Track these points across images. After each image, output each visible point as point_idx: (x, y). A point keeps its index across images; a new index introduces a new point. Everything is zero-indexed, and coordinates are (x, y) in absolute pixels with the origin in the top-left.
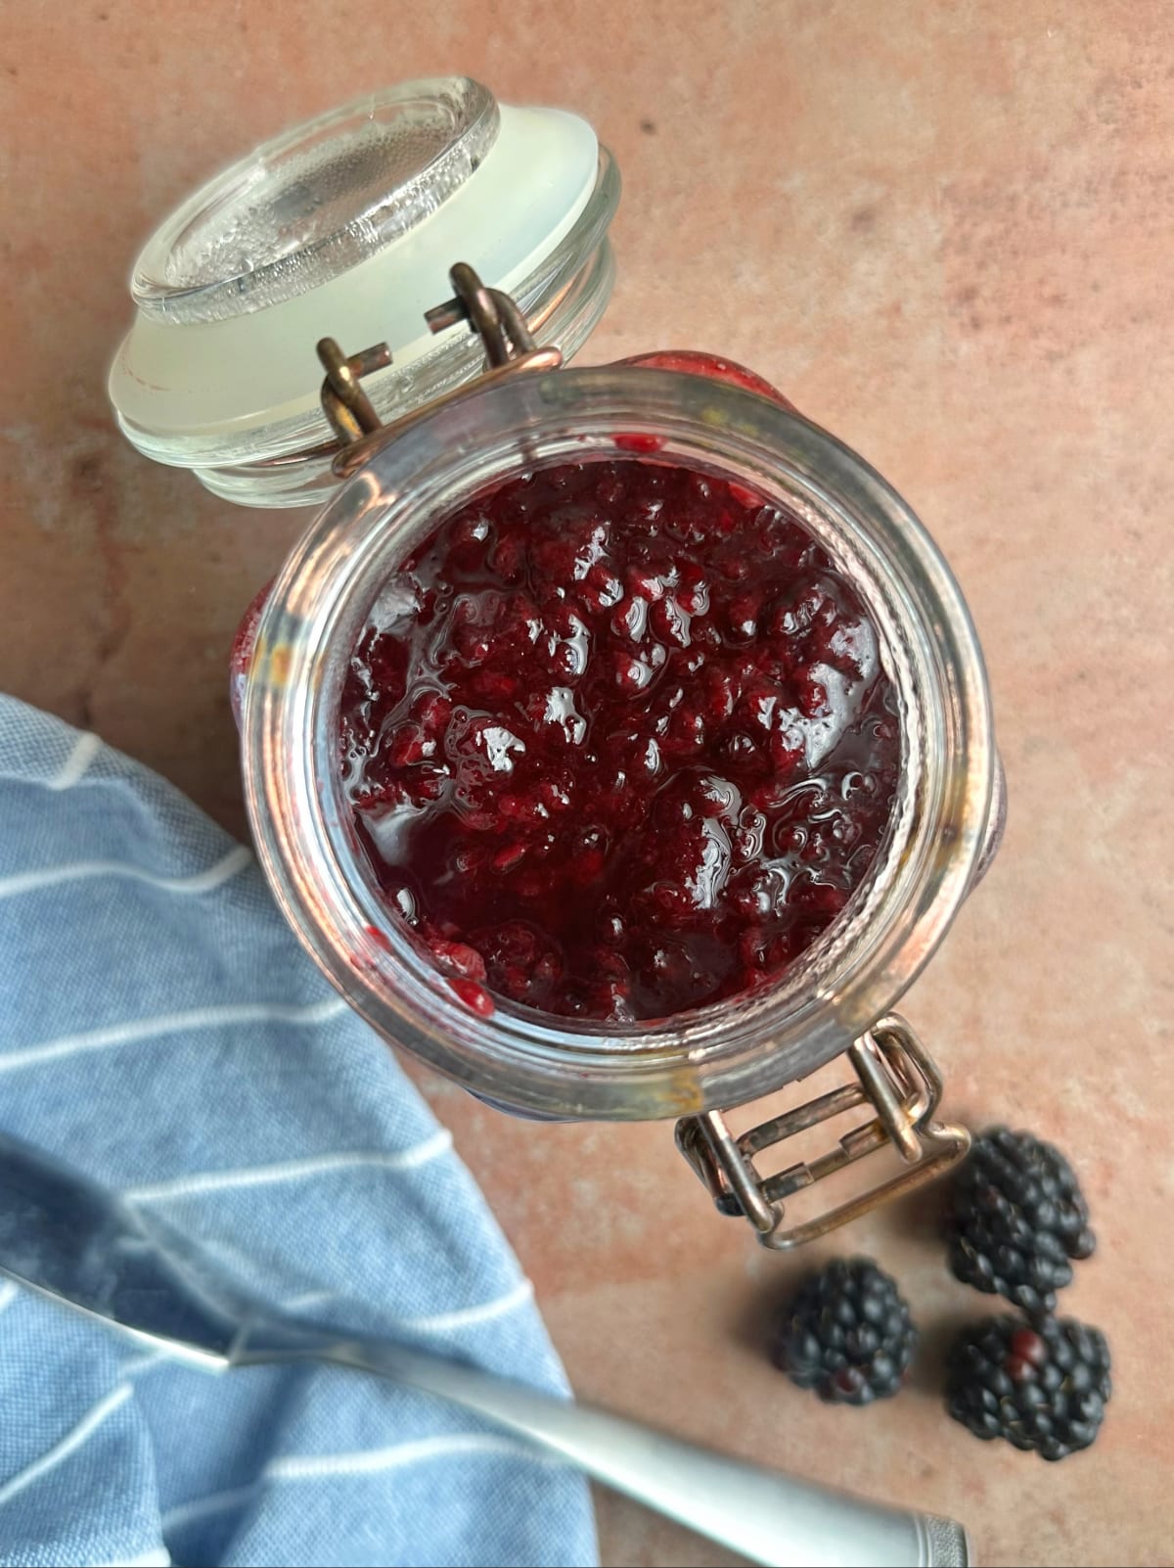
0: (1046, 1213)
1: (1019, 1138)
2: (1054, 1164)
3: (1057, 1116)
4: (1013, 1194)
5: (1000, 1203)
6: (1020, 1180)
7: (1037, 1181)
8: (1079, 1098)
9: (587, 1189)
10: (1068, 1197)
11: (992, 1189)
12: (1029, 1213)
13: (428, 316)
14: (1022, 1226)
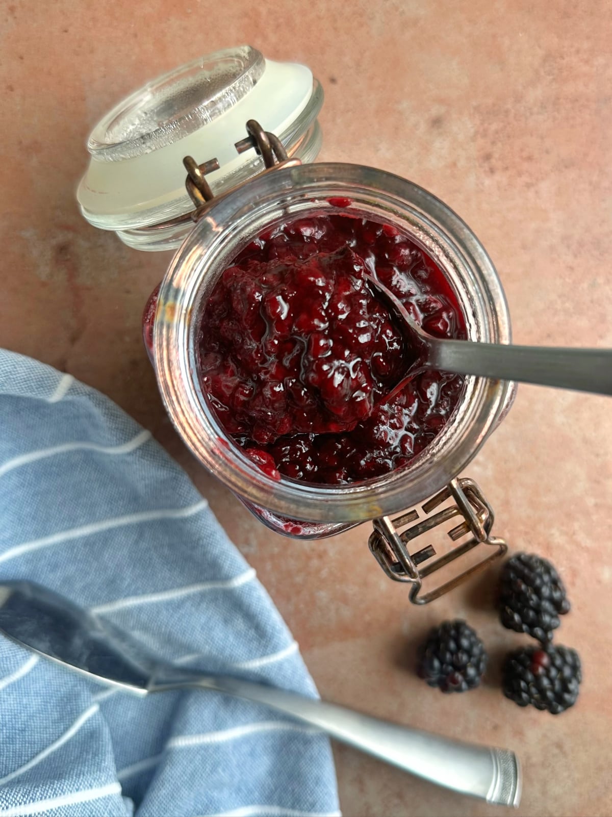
0: (546, 591)
1: (531, 557)
2: (548, 569)
3: (548, 547)
4: (529, 582)
5: (523, 587)
6: (532, 575)
7: (540, 576)
8: (558, 538)
9: (323, 595)
10: (555, 583)
11: (519, 581)
12: (537, 591)
13: (236, 145)
14: (534, 597)
